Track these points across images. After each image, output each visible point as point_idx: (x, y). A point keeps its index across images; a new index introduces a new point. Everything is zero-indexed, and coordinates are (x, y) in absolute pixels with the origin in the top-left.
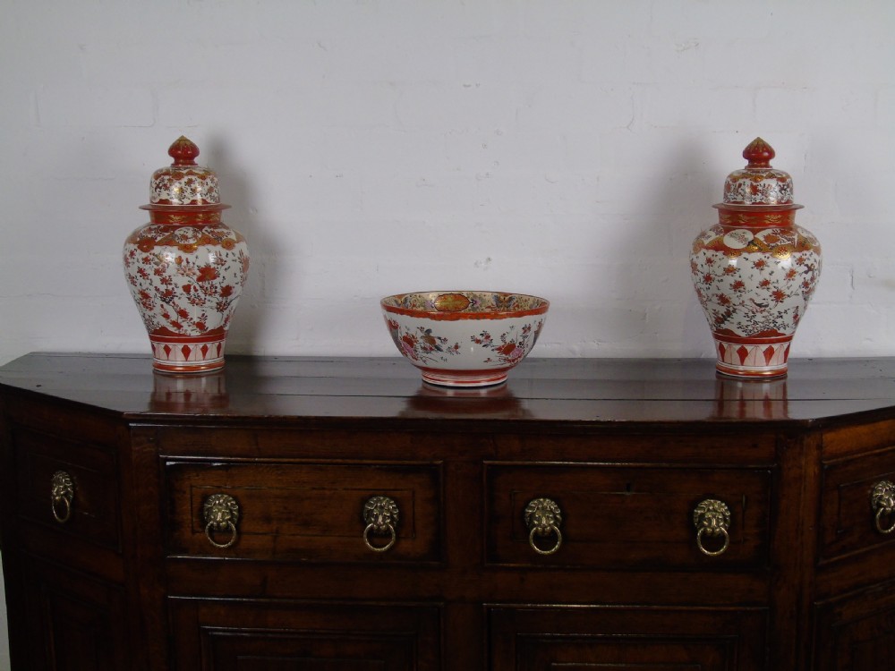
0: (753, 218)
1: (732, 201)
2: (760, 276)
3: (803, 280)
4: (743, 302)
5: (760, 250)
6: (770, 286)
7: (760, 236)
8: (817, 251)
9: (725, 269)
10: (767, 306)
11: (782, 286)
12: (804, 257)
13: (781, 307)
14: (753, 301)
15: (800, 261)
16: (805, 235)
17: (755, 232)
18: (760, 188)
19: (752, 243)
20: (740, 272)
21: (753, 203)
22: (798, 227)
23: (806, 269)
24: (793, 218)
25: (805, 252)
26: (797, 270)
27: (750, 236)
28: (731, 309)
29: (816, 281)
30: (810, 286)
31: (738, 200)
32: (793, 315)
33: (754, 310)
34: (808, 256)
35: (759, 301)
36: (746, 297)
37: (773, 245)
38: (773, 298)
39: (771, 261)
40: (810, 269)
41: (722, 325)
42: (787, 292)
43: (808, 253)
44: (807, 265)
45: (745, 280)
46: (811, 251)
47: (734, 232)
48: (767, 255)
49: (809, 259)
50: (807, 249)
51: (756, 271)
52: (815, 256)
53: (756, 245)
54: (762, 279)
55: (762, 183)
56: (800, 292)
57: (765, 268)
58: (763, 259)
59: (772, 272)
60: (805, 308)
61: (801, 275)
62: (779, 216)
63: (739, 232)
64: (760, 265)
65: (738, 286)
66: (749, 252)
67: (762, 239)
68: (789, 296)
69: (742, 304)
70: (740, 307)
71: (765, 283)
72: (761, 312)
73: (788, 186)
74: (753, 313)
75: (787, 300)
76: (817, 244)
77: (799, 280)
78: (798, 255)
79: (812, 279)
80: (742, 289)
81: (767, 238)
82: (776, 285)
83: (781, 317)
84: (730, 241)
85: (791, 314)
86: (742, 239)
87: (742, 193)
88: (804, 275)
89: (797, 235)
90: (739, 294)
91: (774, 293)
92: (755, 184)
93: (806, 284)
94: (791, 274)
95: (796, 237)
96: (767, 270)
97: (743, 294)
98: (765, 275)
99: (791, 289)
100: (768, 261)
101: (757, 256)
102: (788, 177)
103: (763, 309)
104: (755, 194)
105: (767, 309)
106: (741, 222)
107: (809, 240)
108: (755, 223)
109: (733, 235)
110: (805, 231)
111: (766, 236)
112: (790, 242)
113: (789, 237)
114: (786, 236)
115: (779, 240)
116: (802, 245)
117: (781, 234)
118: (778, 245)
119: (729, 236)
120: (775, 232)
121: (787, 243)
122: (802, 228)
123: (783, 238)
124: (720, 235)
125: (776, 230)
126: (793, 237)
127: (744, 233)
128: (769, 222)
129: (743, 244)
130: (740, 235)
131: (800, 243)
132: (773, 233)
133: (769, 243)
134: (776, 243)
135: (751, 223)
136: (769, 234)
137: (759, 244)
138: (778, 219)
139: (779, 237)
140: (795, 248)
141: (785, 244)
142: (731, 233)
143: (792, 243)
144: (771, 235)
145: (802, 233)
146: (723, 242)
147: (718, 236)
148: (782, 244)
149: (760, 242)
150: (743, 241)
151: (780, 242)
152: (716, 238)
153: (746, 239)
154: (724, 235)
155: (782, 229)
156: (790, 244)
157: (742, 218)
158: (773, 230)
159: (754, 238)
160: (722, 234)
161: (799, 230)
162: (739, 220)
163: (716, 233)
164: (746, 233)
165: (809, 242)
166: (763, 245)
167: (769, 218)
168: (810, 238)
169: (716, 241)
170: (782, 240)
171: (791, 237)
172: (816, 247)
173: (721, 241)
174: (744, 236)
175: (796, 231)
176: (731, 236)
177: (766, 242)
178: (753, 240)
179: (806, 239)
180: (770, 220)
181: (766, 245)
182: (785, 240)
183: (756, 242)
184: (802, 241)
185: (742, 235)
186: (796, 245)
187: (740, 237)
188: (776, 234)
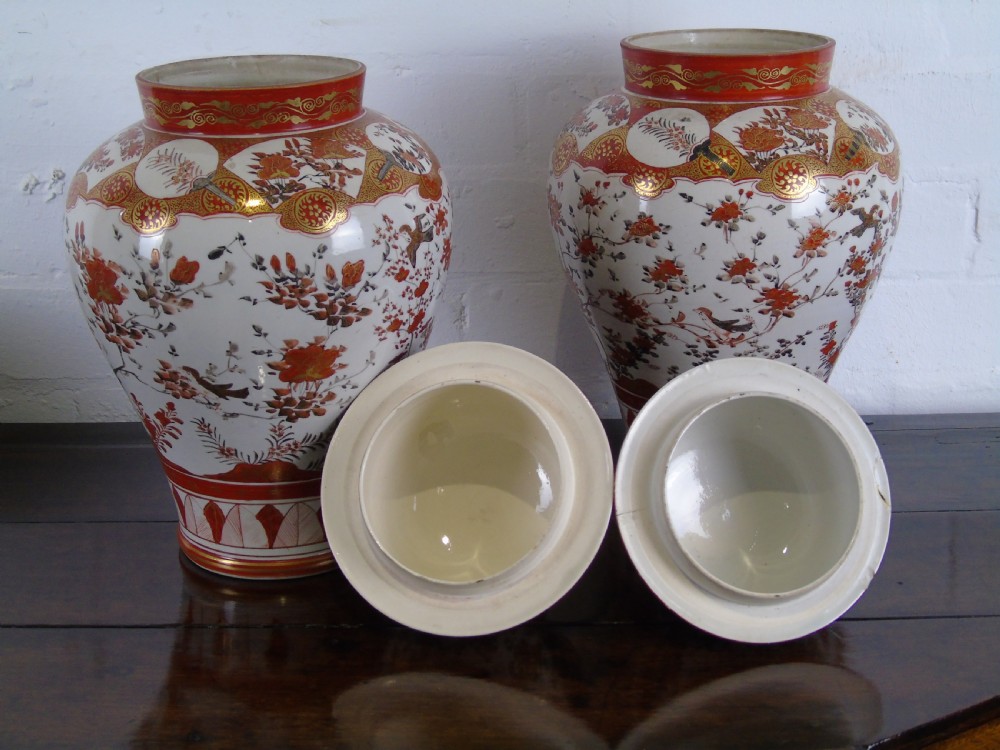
0: (709, 75)
2: (725, 247)
3: (848, 255)
4: (682, 316)
5: (726, 172)
6: (757, 274)
7: (729, 129)
8: (890, 167)
9: (628, 224)
10: (748, 327)
11: (790, 273)
12: (853, 189)
13: (787, 328)
14: (709, 314)
15: (841, 202)
16: (856, 122)
19: (704, 149)
20: (671, 236)
22: (837, 97)
23: (857, 221)
24: (825, 73)
25: (854, 175)
26: (831, 228)
27: (698, 128)
28: (650, 332)
29: (885, 250)
30: (869, 267)
32: (820, 345)
33: (714, 338)
34: (863, 185)
35: (723, 314)
36: (687, 303)
37: (763, 156)
38: (763, 306)
39: (758, 205)
40: (868, 220)
41: (631, 370)
42: (804, 289)
43: (863, 178)
44: (859, 212)
45: (684, 256)
46: (874, 170)
47: (656, 115)
48: (748, 186)
49: (865, 194)
50: (861, 164)
51: (714, 233)
52: (883, 183)
53: (713, 157)
54: (731, 256)
56: (839, 285)
57: (741, 223)
58: (736, 198)
59: (761, 236)
60: (853, 322)
61: (841, 240)
62: (785, 71)
63: (671, 115)
64: (726, 215)
65: (666, 272)
66: (696, 179)
67: (734, 139)
68: (807, 299)
69: (679, 321)
70: (675, 330)
71: (741, 268)
72: (732, 343)
74: (710, 345)
75: (802, 311)
76: (890, 147)
77: (836, 254)
78: (836, 184)
79: (875, 249)
80: (676, 282)
81: (746, 135)
82: (772, 271)
83: (789, 352)
84: (643, 145)
85: (815, 343)
86: (676, 137)
88: (852, 240)
89: (833, 122)
90: (669, 294)
91: (766, 293)
93: (856, 264)
94: (815, 241)
95: (830, 132)
96: (745, 229)
97: (680, 295)
98: (740, 243)
99: (815, 281)
100: (750, 203)
101: (717, 191)
103: (735, 335)
105: (748, 334)
106: (678, 86)
107: (866, 137)
108: (716, 90)
109: (654, 125)
110: (857, 109)
111: (747, 129)
112: (813, 147)
113: (811, 132)
114: (801, 129)
115: (782, 141)
116: (848, 153)
117: (788, 124)
118: (778, 155)
119: (643, 128)
120: (771, 115)
121: (803, 150)
122: (848, 100)
123: (794, 134)
124: (621, 125)
125: (775, 110)
126: (822, 131)
127: (683, 120)
128: (756, 88)
129: (678, 153)
130: (672, 125)
131: (843, 148)
132: (767, 121)
133: (753, 151)
134: (773, 151)
135: (705, 90)
136: (756, 124)
137: (725, 153)
138: (782, 77)
139: (781, 132)
140: (826, 163)
141: (797, 153)
142: (649, 119)
143: (820, 149)
144: (761, 125)
145: (850, 116)
146: (625, 146)
147: (613, 126)
148: (791, 152)
149: (727, 149)
150: (680, 144)
151: (784, 146)
152: (610, 133)
153: (689, 139)
154: (630, 125)
155: (791, 108)
156: (813, 152)
157: (680, 75)
158: (767, 112)
159: (712, 134)
160: (624, 122)
161: (842, 109)
162: (671, 82)
163: (610, 117)
164: (689, 120)
165: (866, 144)
166: (736, 158)
167: (756, 77)
168: (871, 130)
169: (609, 142)
170: (790, 140)
171: (816, 132)
172: (886, 156)
173: (620, 141)
174: (683, 127)
175: (832, 113)
176: (650, 127)
177: (744, 148)
178: (708, 143)
179: (859, 133)
180: (759, 81)
181: (744, 157)
182: (800, 142)
183: (717, 148)
184: (847, 140)
185: (679, 124)
186: (829, 153)
187: (671, 131)
188: (774, 123)
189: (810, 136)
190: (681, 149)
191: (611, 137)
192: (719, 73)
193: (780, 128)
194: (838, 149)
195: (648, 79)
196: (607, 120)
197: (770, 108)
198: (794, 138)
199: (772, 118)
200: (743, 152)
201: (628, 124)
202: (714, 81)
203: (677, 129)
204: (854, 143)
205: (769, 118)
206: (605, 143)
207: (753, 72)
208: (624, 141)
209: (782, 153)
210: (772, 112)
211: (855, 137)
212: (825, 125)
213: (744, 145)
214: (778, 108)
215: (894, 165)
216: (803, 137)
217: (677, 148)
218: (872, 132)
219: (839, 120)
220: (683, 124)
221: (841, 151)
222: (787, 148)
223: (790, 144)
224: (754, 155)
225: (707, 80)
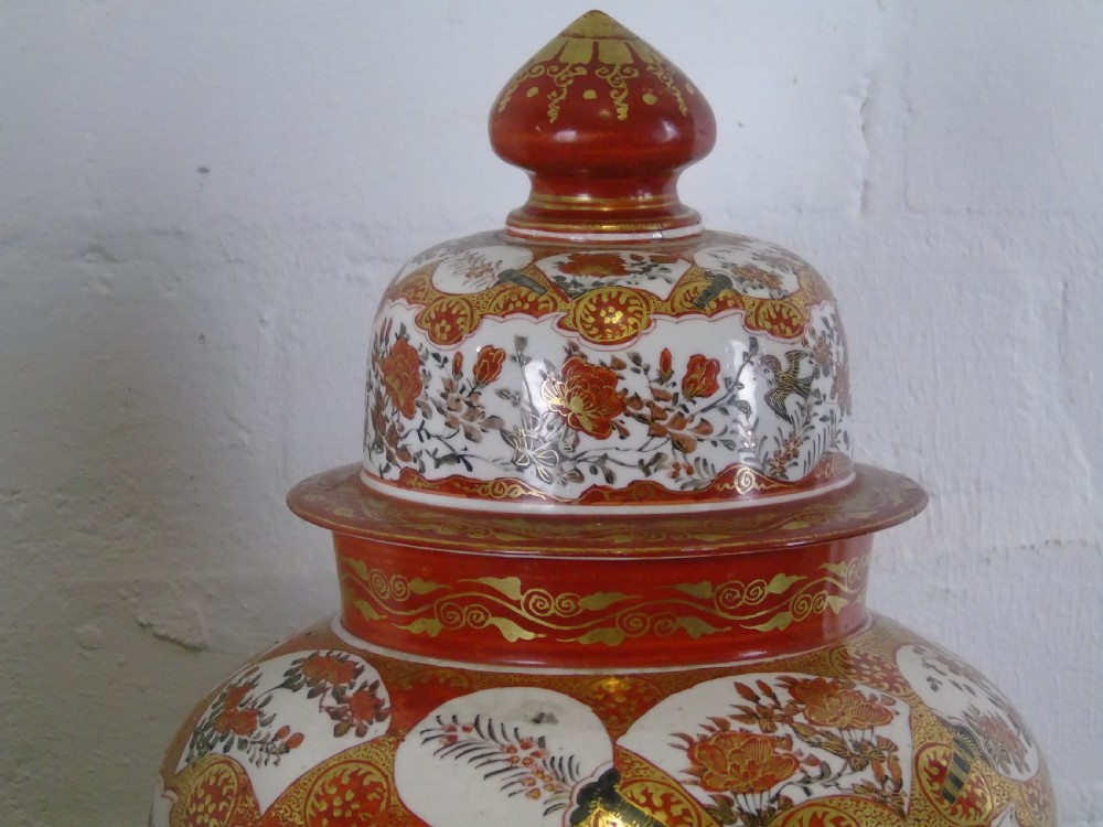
0: (595, 602)
1: (433, 473)
7: (660, 739)
16: (951, 703)
17: (618, 714)
18: (634, 384)
19: (605, 791)
21: (593, 496)
22: (893, 639)
24: (859, 584)
27: (581, 741)
31: (483, 472)
37: (752, 803)
47: (461, 707)
55: (649, 348)
62: (778, 584)
63: (504, 707)
67: (675, 764)
73: (823, 363)
76: (1031, 758)
81: (705, 751)
84: (442, 788)
87: (510, 417)
89: (902, 707)
92: (597, 355)
95: (898, 732)
102: (817, 291)
104: (601, 430)
106: (513, 633)
107: (981, 740)
108: (612, 637)
109: (462, 736)
110: (944, 668)
111: (704, 739)
112: (868, 775)
113: (857, 735)
114: (834, 730)
115: (792, 762)
116: (948, 785)
117: (799, 718)
118: (788, 801)
119: (435, 745)
120: (756, 699)
121: (849, 781)
122: (920, 646)
123: (818, 745)
124: (370, 735)
125: (761, 684)
126: (881, 731)
127: (537, 721)
128: (711, 630)
129: (538, 807)
130: (510, 733)
131: (935, 771)
132: (748, 716)
133: (728, 794)
134: (774, 790)
135: (584, 640)
136: (723, 724)
137: (657, 802)
138: (773, 600)
139: (788, 741)
140: (902, 814)
141: (833, 791)
142: (447, 721)
143: (883, 780)
144: (735, 726)
145: (935, 688)
146: (392, 790)
147: (351, 740)
148: (818, 790)
149: (663, 790)
150: (540, 784)
151: (798, 776)
152: (344, 758)
153: (559, 770)
154: (396, 735)
155: (798, 676)
156: (868, 788)
157: (517, 604)
158: (743, 690)
159: (620, 755)
160: (378, 729)
161: (909, 667)
162: (493, 620)
163: (335, 715)
164: (552, 719)
165: (984, 757)
166: (686, 812)
167: (708, 603)
168: (987, 722)
169: (345, 781)
170: (813, 761)
171: (868, 735)
172: (1028, 784)
173: (377, 777)
174: (542, 741)
175: (894, 682)
176: (453, 740)
177: (707, 788)
178: (611, 777)
179: (963, 731)
180: (719, 613)
181: (708, 809)
182: (836, 764)
183: (636, 790)
184: (940, 751)
185: (531, 731)
186: (906, 788)
187: (511, 749)
188: (765, 716)
189: (857, 745)
190: (546, 795)
191: (353, 767)
192: (617, 597)
193: (783, 730)
194: (924, 776)
195: (429, 614)
196: (328, 724)
197: (749, 680)
198: (822, 755)
199: (760, 707)
200: (704, 797)
201: (391, 732)
202: (603, 618)
203: (525, 746)
204: (957, 759)
205: (752, 705)
206: (336, 781)
207: (704, 590)
208: (389, 776)
209: (796, 795)
210: (757, 691)
211: (956, 741)
212: (886, 717)
213: (702, 776)
214: (770, 679)
215: (1046, 804)
216: (840, 751)
217: (535, 794)
218: (989, 724)
219: (914, 700)
220: (541, 730)
221: (933, 779)
222: (807, 780)
223: (814, 771)
224: (729, 802)
225: (588, 615)
